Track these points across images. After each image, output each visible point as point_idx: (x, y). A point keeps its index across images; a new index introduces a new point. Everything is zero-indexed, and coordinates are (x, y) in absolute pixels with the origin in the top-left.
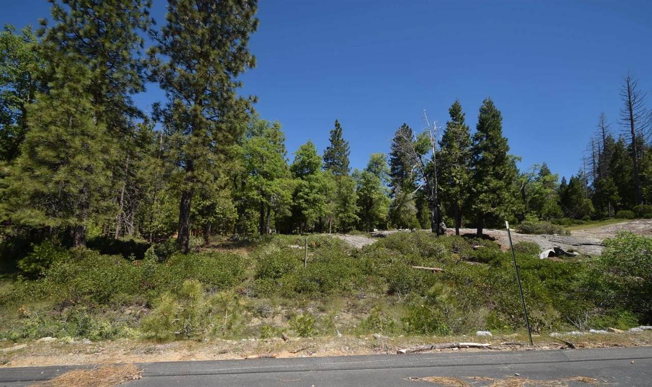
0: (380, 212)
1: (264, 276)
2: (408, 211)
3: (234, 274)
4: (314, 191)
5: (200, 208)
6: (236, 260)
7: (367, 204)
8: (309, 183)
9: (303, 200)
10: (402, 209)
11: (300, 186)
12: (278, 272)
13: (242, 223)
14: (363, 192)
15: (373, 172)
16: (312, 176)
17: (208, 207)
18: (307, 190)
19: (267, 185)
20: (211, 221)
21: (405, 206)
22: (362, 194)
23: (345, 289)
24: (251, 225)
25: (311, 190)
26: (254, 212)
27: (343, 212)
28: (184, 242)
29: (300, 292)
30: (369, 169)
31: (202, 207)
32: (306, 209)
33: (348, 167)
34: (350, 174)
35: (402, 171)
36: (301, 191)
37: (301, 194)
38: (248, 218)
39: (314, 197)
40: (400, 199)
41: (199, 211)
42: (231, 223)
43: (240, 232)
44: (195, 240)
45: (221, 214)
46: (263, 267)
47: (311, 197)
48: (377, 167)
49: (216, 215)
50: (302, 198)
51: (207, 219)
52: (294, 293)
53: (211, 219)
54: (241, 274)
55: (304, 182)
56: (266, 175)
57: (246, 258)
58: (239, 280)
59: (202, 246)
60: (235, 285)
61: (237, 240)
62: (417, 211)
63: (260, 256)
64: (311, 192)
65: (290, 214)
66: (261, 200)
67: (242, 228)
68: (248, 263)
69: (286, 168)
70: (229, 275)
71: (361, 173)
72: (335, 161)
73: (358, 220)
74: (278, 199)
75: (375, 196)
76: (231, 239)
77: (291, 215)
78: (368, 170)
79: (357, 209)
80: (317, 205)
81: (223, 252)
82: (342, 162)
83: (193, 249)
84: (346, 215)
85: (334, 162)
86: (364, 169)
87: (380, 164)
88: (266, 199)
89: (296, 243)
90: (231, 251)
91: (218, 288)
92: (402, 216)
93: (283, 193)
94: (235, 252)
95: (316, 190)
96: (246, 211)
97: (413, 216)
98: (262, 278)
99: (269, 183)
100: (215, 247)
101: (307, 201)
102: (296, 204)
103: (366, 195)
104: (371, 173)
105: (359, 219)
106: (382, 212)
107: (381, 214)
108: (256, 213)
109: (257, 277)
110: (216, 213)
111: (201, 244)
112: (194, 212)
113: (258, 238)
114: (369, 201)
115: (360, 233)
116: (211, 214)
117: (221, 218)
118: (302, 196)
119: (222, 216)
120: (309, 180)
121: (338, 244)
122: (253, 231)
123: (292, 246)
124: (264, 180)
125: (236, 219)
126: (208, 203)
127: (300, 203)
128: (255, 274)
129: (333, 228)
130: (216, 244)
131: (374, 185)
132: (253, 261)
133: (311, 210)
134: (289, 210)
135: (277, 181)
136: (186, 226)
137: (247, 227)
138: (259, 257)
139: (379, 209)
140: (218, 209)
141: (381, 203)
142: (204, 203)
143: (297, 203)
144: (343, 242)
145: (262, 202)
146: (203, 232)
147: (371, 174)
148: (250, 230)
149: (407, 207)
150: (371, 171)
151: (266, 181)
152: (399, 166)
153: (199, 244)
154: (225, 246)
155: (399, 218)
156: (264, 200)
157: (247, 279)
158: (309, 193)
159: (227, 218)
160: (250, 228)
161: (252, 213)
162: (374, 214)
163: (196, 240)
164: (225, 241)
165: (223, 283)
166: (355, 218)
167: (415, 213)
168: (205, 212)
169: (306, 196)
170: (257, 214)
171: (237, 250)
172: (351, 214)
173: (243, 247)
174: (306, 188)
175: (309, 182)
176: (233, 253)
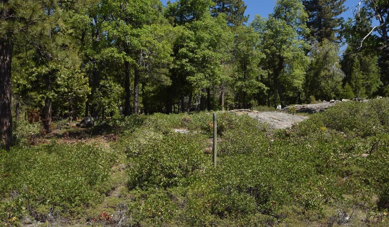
0: (293, 77)
1: (146, 183)
2: (331, 77)
3: (90, 183)
4: (203, 46)
5: (33, 78)
6: (92, 156)
7: (274, 66)
8: (195, 34)
9: (187, 60)
10: (323, 73)
11: (181, 38)
12: (170, 176)
13: (95, 101)
14: (270, 49)
15: (282, 19)
16: (199, 23)
17: (46, 76)
18: (192, 44)
19: (133, 35)
20: (51, 97)
21: (326, 69)
22: (269, 52)
23: (307, 205)
24: (109, 104)
25: (199, 44)
26: (113, 84)
27: (243, 80)
28: (5, 128)
29: (221, 215)
30: (277, 15)
31: (37, 76)
32: (192, 73)
33: (244, 15)
34: (248, 24)
35: (319, 19)
36: (183, 46)
37: (184, 50)
38: (105, 94)
39: (204, 55)
40: (318, 59)
41: (32, 83)
42: (81, 100)
43: (94, 114)
44: (27, 127)
45: (66, 87)
46: (142, 166)
47: (199, 54)
48: (289, 11)
49: (59, 90)
50: (185, 56)
51: (46, 95)
52: (212, 218)
53: (51, 94)
54: (103, 181)
55: (188, 33)
56: (129, 18)
57: (109, 152)
58: (102, 193)
59: (38, 136)
60: (94, 204)
61: (90, 125)
62: (344, 75)
63: (131, 148)
64: (199, 48)
65: (168, 82)
66: (124, 59)
67: (97, 108)
68: (113, 160)
69: (160, 9)
70: (81, 186)
71: (265, 21)
72: (225, 6)
73: (264, 89)
74: (151, 57)
75: (287, 54)
76: (82, 125)
77: (171, 84)
78: (275, 16)
79: (263, 74)
80: (207, 67)
81: (71, 143)
82: (236, 7)
83: (23, 140)
84: (247, 82)
85: (223, 7)
86: (270, 15)
87: (292, 6)
88: (132, 57)
89: (182, 126)
90: (84, 141)
91: (63, 212)
92: (323, 84)
93: (159, 45)
94: (90, 142)
95: (207, 44)
96: (101, 83)
97: (339, 82)
98: (141, 187)
99: (135, 31)
100: (58, 136)
101: (191, 61)
102: (176, 67)
103: (273, 54)
104: (279, 20)
105: (266, 88)
106: (296, 78)
107: (295, 81)
108: (115, 86)
109: (131, 186)
110: (58, 86)
111: (37, 132)
112: (25, 86)
113: (122, 120)
114: (277, 63)
115: (268, 109)
116: (49, 87)
117: (65, 93)
118: (186, 54)
119: (66, 90)
120: (195, 29)
121: (249, 124)
122: (112, 114)
123: (176, 131)
124: (128, 28)
125: (88, 94)
126: (44, 70)
127: (182, 66)
128: (127, 179)
129: (226, 104)
130: (60, 132)
131: (285, 38)
132: (120, 157)
133: (200, 75)
134: (167, 75)
135: (147, 28)
136: (7, 102)
137: (103, 106)
138: (128, 149)
139: (293, 74)
140: (59, 79)
141: (295, 64)
142: (39, 70)
143: (178, 65)
144: (255, 120)
145: (127, 63)
146: (40, 115)
147: (279, 22)
148: (108, 111)
149: (329, 71)
150: (280, 17)
151: (132, 29)
152: (315, 12)
153: (34, 132)
154: (73, 135)
155: (318, 86)
156: (129, 60)
157: (113, 189)
158: (195, 48)
159: (75, 93)
160: (109, 108)
161: (110, 86)
162: (285, 81)
163: (29, 127)
164: (73, 127)
165: (71, 202)
166: (259, 88)
167: (341, 79)
168: (42, 85)
169: (191, 54)
170: (118, 88)
171: (93, 140)
172: (254, 81)
173: (101, 134)
174: (191, 41)
175: (195, 32)
176: (87, 144)
